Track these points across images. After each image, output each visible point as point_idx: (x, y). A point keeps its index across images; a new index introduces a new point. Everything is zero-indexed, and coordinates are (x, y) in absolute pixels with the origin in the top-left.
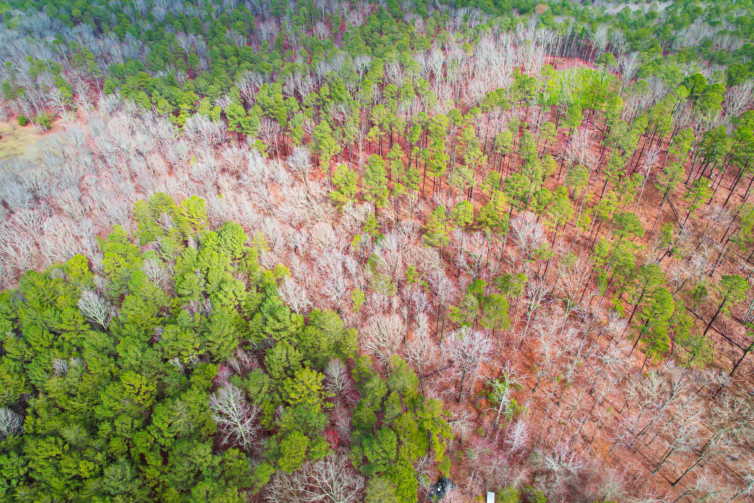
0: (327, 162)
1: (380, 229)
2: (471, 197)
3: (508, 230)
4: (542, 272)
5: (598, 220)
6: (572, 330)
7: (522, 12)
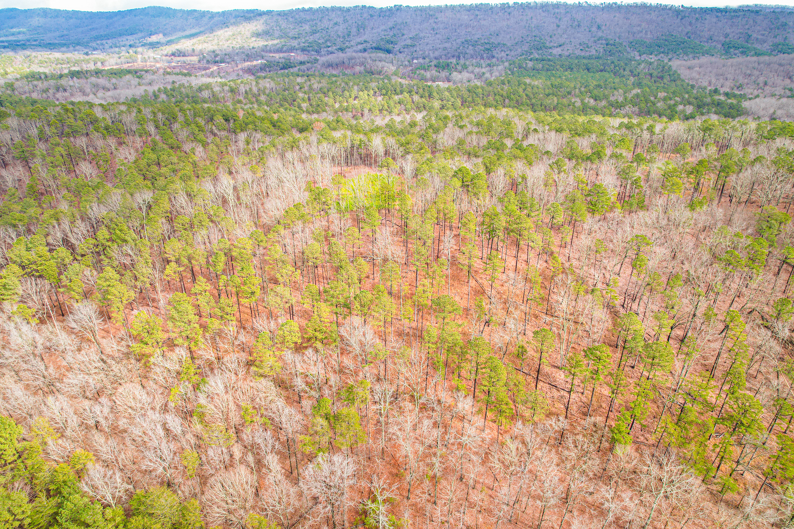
0: (120, 313)
1: (201, 374)
2: (293, 315)
3: (339, 339)
4: (382, 373)
5: (420, 308)
6: (427, 423)
7: (302, 130)
